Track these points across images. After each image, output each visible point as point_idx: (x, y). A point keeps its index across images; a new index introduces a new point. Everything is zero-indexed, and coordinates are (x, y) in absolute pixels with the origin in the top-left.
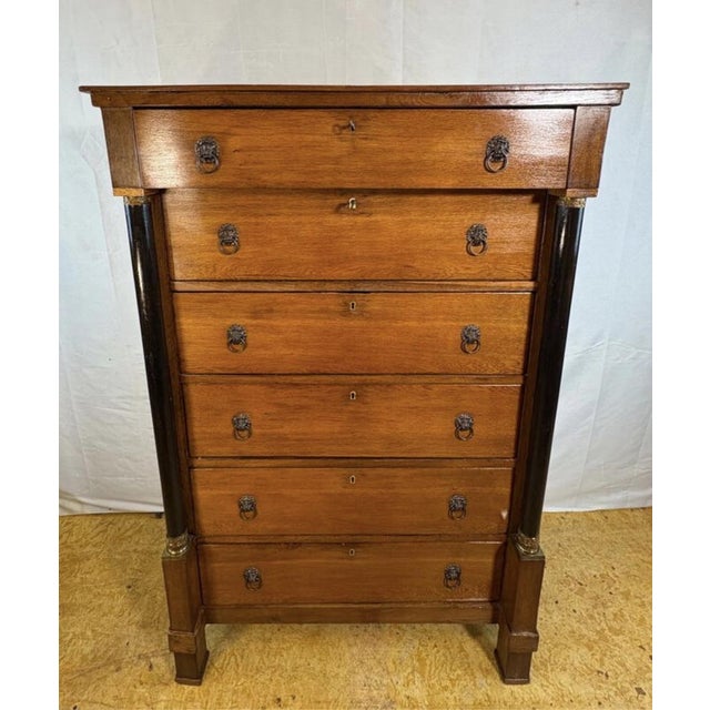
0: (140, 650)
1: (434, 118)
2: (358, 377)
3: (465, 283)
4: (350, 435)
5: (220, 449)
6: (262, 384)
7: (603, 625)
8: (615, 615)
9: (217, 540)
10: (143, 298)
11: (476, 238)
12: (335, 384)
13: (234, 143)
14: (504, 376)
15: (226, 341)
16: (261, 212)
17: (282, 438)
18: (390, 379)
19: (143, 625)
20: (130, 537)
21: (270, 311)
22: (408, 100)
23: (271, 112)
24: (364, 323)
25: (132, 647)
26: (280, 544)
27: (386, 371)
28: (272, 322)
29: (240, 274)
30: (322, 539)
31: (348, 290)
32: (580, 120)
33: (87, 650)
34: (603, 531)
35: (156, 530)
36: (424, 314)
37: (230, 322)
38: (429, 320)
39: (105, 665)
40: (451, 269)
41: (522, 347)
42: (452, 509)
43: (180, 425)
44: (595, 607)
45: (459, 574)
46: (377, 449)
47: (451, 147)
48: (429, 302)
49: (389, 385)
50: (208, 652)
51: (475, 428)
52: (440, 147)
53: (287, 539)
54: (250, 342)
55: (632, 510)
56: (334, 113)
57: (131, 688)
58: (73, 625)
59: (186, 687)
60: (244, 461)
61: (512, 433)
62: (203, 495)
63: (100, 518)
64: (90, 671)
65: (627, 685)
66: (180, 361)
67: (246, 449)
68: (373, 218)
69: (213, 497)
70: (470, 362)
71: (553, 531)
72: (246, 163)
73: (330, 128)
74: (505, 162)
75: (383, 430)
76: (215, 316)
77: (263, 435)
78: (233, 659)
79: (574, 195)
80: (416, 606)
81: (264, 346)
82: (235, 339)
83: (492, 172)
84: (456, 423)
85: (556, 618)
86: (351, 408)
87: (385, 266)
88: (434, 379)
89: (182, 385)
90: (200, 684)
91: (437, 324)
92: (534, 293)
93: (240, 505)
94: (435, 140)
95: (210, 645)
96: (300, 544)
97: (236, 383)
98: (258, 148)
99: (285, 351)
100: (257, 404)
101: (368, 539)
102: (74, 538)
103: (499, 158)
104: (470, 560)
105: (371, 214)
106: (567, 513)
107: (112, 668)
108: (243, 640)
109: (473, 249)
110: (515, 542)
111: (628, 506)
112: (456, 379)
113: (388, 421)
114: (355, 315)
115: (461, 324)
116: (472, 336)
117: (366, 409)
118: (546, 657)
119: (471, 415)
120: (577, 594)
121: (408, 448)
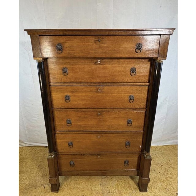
0: (42, 183)
1: (122, 38)
2: (100, 109)
3: (130, 83)
4: (98, 125)
5: (63, 129)
6: (74, 111)
7: (167, 176)
8: (170, 173)
9: (62, 153)
10: (42, 88)
11: (133, 71)
12: (94, 111)
13: (67, 45)
14: (141, 109)
15: (64, 99)
16: (74, 64)
17: (80, 126)
18: (109, 110)
19: (42, 176)
20: (39, 153)
21: (77, 91)
22: (115, 33)
23: (77, 36)
24: (102, 94)
25: (39, 182)
26: (79, 154)
27: (108, 107)
28: (77, 94)
29: (69, 81)
30: (91, 153)
31: (98, 85)
32: (162, 38)
33: (27, 183)
34: (167, 151)
35: (46, 151)
36: (119, 92)
37: (66, 94)
38: (120, 94)
39: (32, 187)
40: (126, 79)
41: (145, 101)
42: (126, 145)
43: (52, 122)
44: (165, 171)
45: (128, 163)
46: (106, 129)
47: (126, 46)
48: (120, 88)
50: (60, 184)
51: (133, 123)
52: (123, 46)
53: (82, 153)
54: (71, 100)
55: (175, 145)
56: (94, 37)
57: (39, 193)
58: (23, 176)
59: (54, 193)
60: (69, 132)
61: (143, 124)
62: (58, 141)
63: (30, 148)
64: (28, 189)
65: (174, 192)
66: (52, 105)
67: (70, 129)
68: (104, 66)
69: (61, 142)
70: (131, 105)
71: (154, 151)
72: (70, 51)
73: (93, 41)
74: (141, 50)
75: (107, 123)
76: (61, 92)
77: (74, 125)
78: (67, 185)
79: (160, 59)
80: (117, 171)
81: (75, 101)
82: (67, 99)
83: (137, 53)
84: (127, 121)
85: (154, 174)
86: (99, 118)
87: (108, 79)
88: (121, 110)
89: (53, 111)
90: (58, 192)
91: (122, 94)
92: (149, 86)
93: (69, 144)
94: (121, 44)
95: (61, 182)
96: (85, 154)
97: (67, 111)
98: (73, 46)
99: (80, 102)
100: (73, 116)
101: (103, 153)
102: (23, 153)
103: (139, 49)
104: (131, 159)
105: (104, 65)
106: (157, 146)
107: (34, 188)
108: (69, 180)
109: (132, 74)
110: (143, 154)
111: (174, 144)
112: (128, 110)
113: (109, 121)
114: (100, 92)
115: (129, 94)
116: (132, 98)
117: (103, 118)
118: (152, 185)
119: (131, 119)
120: (160, 168)
121: (114, 128)
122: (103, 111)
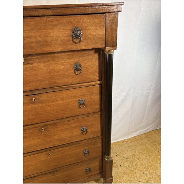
1: (46, 20)
2: (43, 123)
3: (76, 85)
4: (45, 142)
7: (132, 168)
11: (77, 68)
12: (35, 127)
14: (95, 113)
18: (55, 122)
24: (40, 105)
26: (29, 178)
27: (54, 119)
30: (43, 173)
31: (30, 94)
34: (134, 143)
36: (63, 98)
38: (65, 100)
40: (70, 80)
41: (99, 103)
42: (85, 154)
44: (130, 164)
45: (90, 169)
46: (56, 143)
47: (57, 34)
48: (65, 94)
49: (55, 124)
51: (88, 130)
53: (32, 176)
65: (137, 181)
68: (33, 65)
70: (83, 111)
74: (80, 38)
75: (57, 137)
80: (79, 180)
84: (81, 130)
85: (120, 170)
86: (43, 134)
87: (44, 83)
88: (71, 118)
91: (69, 100)
92: (101, 85)
96: (36, 176)
101: (59, 169)
103: (78, 37)
104: (92, 165)
109: (77, 72)
112: (79, 117)
113: (58, 134)
114: (36, 103)
115: (78, 99)
116: (82, 102)
118: (117, 181)
119: (86, 127)
120: (126, 162)
121: (67, 141)
122: (47, 125)
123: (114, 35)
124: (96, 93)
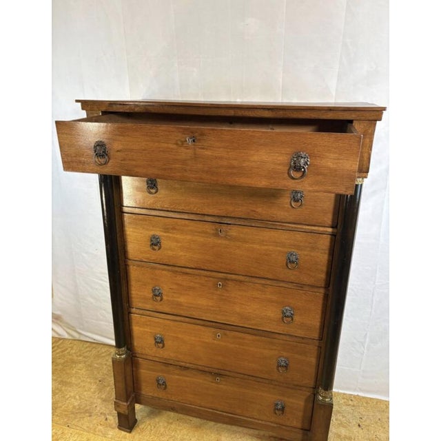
0: (102, 411)
2: (223, 274)
3: (290, 225)
4: (218, 309)
5: (145, 305)
6: (168, 270)
9: (143, 357)
10: (105, 215)
12: (210, 277)
15: (149, 243)
17: (179, 304)
18: (242, 279)
19: (104, 400)
21: (174, 229)
24: (227, 242)
25: (98, 409)
26: (176, 365)
27: (240, 273)
28: (174, 236)
29: (158, 206)
30: (200, 368)
36: (263, 241)
37: (152, 233)
38: (266, 245)
41: (325, 269)
42: (279, 366)
43: (124, 288)
45: (284, 407)
46: (234, 320)
48: (268, 235)
49: (241, 282)
50: (136, 420)
51: (295, 318)
53: (182, 364)
54: (162, 245)
59: (123, 432)
60: (158, 314)
62: (137, 330)
66: (125, 252)
67: (159, 307)
69: (142, 331)
70: (292, 275)
75: (238, 309)
76: (144, 229)
77: (167, 300)
81: (170, 249)
82: (155, 243)
84: (282, 312)
86: (218, 293)
87: (240, 209)
88: (268, 282)
89: (126, 266)
90: (130, 432)
92: (333, 235)
93: (155, 339)
96: (188, 368)
97: (155, 268)
99: (181, 254)
100: (166, 282)
101: (227, 373)
104: (291, 400)
107: (87, 414)
108: (157, 420)
112: (283, 285)
113: (241, 304)
114: (222, 237)
115: (286, 250)
116: (293, 258)
117: (228, 295)
119: (293, 309)
121: (253, 322)
122: (228, 280)
123: (366, 155)
124: (323, 250)
